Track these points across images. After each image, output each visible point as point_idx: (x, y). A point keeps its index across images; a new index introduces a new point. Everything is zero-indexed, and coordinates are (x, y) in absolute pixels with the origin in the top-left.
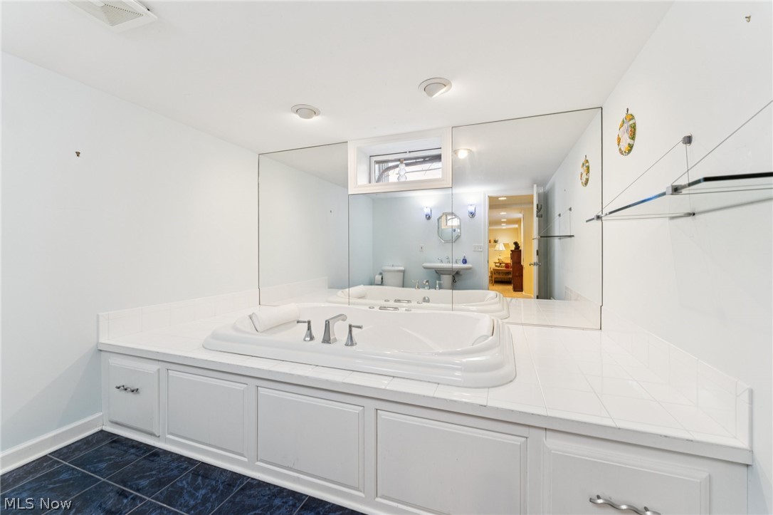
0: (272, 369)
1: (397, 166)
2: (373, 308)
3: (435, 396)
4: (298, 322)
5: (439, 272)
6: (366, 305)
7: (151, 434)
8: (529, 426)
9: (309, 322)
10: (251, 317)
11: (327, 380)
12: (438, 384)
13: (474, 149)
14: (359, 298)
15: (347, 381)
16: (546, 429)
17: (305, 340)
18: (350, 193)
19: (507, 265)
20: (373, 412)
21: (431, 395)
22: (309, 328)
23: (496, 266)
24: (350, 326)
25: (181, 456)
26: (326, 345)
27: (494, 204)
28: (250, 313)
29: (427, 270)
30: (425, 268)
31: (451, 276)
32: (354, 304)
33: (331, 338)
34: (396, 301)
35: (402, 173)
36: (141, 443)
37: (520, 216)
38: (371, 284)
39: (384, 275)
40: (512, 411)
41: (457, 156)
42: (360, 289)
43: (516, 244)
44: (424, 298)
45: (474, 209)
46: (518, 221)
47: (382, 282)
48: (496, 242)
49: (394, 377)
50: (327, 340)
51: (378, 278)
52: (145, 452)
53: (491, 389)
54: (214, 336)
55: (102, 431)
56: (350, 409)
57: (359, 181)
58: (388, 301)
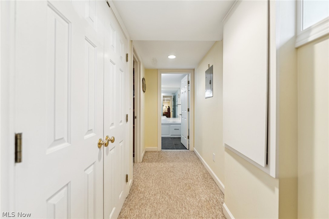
43: (169, 107)
46: (169, 100)
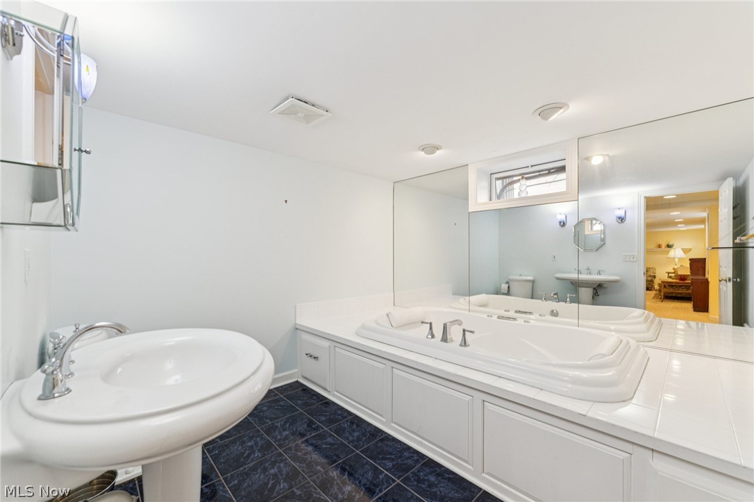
0: (402, 356)
1: (519, 180)
2: (491, 316)
3: (535, 398)
4: (422, 323)
5: (576, 285)
6: (484, 313)
7: (325, 389)
8: (633, 443)
9: (431, 324)
10: (388, 316)
11: (443, 370)
12: (542, 389)
13: (611, 154)
14: (480, 306)
15: (459, 373)
16: (653, 450)
17: (427, 337)
18: (470, 211)
19: (683, 278)
20: (481, 403)
21: (532, 397)
22: (431, 328)
23: (671, 277)
24: (464, 331)
25: (343, 408)
26: (444, 343)
27: (653, 204)
28: (388, 312)
29: (558, 281)
30: (558, 279)
31: (592, 289)
32: (475, 311)
33: (448, 337)
34: (516, 312)
35: (523, 189)
36: (319, 394)
37: (704, 214)
38: (497, 294)
39: (511, 284)
40: (613, 425)
41: (590, 162)
42: (482, 298)
44: (553, 311)
45: (624, 212)
47: (509, 291)
48: (669, 246)
49: (500, 377)
50: (444, 339)
51: (505, 287)
52: (321, 400)
53: (596, 403)
54: (363, 327)
55: (297, 382)
56: (462, 397)
57: (479, 199)
58: (509, 311)
